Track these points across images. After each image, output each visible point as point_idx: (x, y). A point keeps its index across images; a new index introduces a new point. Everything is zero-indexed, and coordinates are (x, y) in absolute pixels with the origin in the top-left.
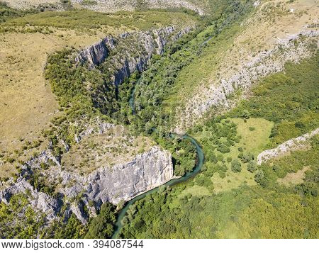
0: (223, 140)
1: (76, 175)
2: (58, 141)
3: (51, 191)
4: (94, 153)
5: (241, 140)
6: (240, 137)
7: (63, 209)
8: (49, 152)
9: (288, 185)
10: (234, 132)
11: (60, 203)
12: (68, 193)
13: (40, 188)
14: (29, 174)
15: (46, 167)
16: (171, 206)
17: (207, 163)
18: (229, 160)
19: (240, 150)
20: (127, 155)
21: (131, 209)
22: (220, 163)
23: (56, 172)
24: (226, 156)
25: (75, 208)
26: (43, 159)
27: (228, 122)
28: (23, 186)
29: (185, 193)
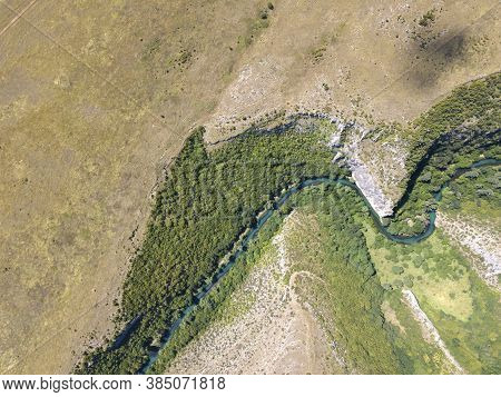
0: (432, 264)
1: (357, 151)
2: (379, 132)
3: (343, 140)
4: (376, 158)
5: (432, 282)
6: (437, 281)
7: (336, 149)
8: (368, 131)
9: (383, 307)
10: (445, 276)
11: (338, 147)
12: (346, 149)
13: (344, 135)
14: (348, 127)
15: (357, 133)
16: (355, 217)
17: (399, 246)
18: (406, 266)
19: (419, 278)
20: (379, 183)
21: (347, 189)
22: (401, 257)
23: (355, 139)
24: (410, 263)
25: (339, 155)
26: (361, 130)
27: (461, 271)
28: (341, 127)
29: (368, 226)
